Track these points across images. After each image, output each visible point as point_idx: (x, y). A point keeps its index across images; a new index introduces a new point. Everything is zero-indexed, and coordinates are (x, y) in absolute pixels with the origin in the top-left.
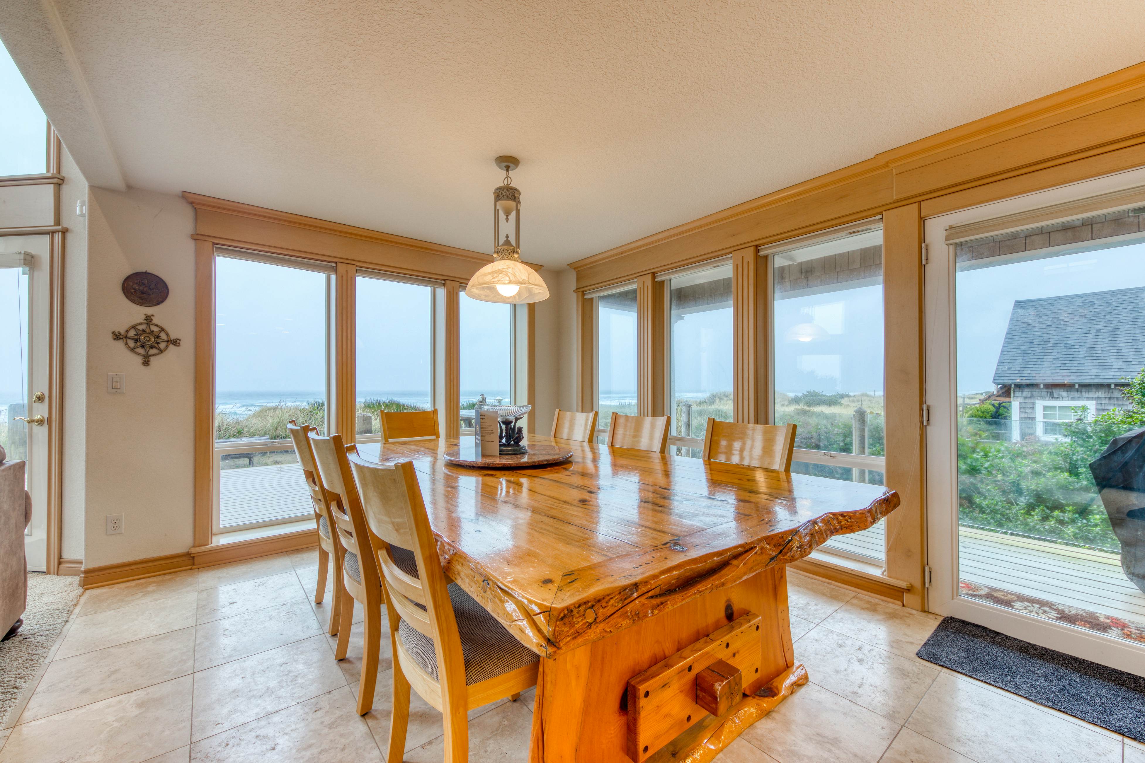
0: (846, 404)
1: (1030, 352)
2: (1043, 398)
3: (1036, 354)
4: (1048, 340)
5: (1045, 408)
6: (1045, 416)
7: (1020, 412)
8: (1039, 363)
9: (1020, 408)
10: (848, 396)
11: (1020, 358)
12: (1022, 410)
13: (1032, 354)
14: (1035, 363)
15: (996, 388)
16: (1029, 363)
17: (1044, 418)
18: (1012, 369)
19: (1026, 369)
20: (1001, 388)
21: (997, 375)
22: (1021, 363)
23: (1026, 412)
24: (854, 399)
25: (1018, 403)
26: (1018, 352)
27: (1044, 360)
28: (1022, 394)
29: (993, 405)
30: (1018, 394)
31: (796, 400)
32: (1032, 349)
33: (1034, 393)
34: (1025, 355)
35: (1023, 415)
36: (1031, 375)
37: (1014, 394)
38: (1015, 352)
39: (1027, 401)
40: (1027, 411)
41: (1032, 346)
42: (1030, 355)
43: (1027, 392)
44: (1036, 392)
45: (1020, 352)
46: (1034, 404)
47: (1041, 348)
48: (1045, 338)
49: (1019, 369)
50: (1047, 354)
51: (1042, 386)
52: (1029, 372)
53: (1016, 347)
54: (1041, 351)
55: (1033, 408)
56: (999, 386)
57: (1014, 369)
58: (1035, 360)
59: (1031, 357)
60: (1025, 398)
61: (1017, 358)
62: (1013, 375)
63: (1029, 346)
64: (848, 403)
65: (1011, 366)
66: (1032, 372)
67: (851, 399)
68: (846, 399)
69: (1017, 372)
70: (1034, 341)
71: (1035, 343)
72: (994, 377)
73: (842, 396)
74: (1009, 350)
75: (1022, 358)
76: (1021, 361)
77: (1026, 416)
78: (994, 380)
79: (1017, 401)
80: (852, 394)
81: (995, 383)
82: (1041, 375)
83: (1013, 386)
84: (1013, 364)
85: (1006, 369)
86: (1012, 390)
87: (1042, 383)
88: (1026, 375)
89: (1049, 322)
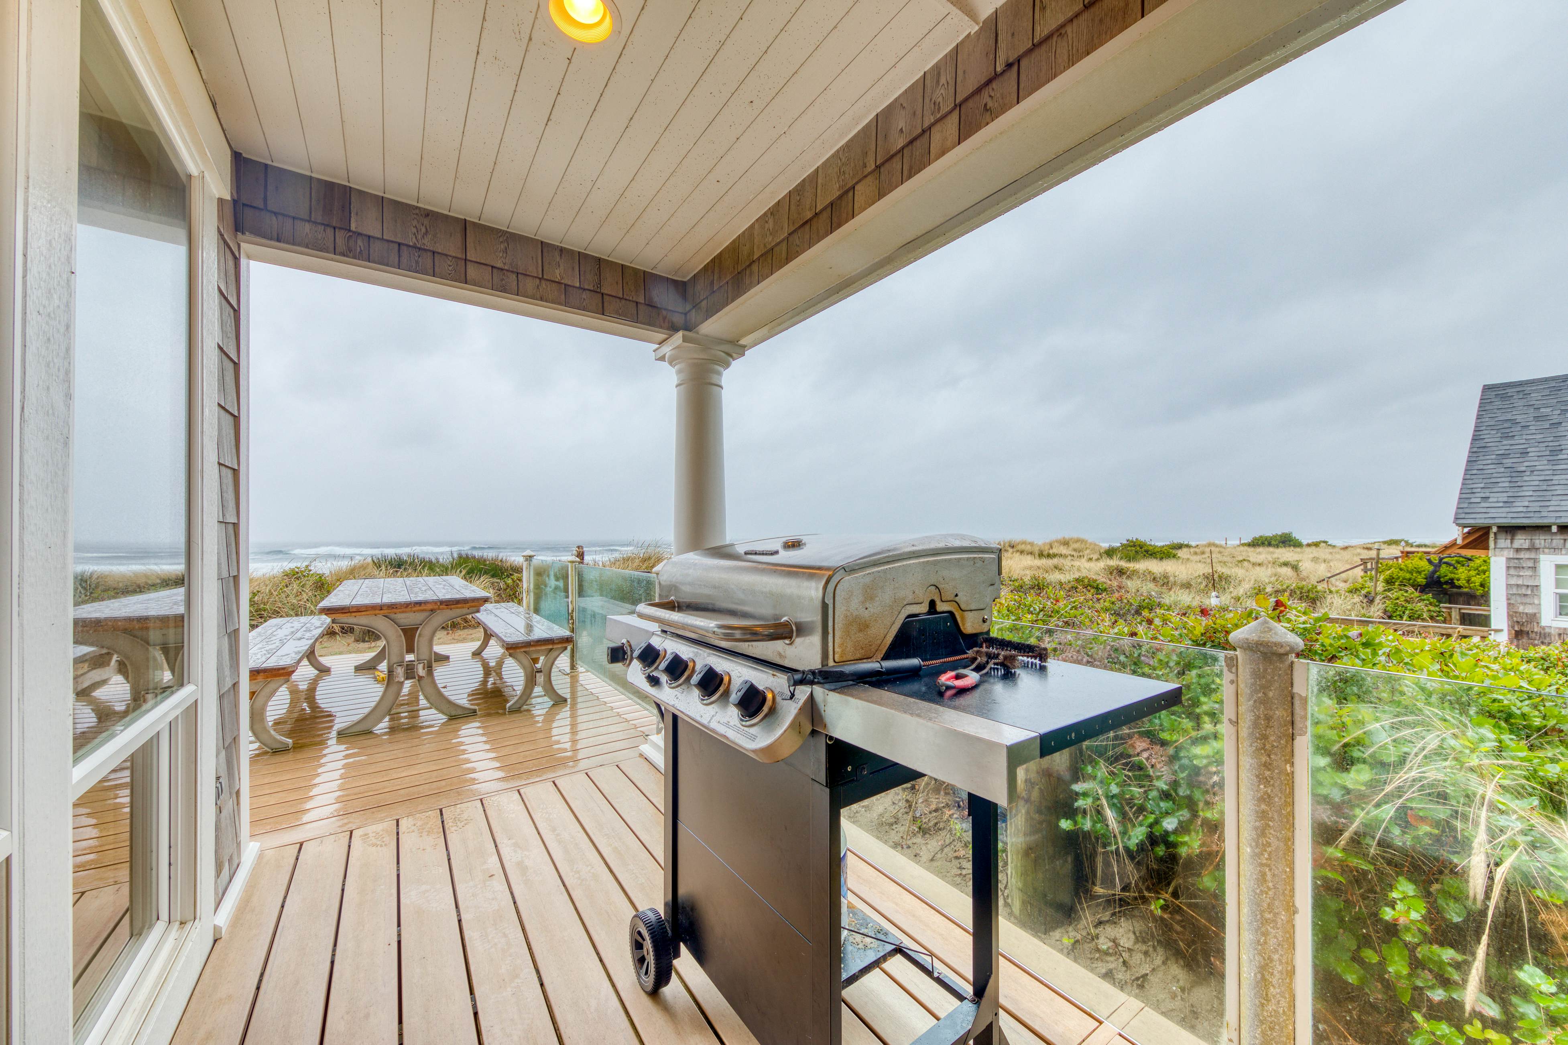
0: (1185, 557)
1: (1523, 469)
2: (1555, 550)
3: (1535, 473)
4: (1558, 448)
5: (1558, 567)
6: (1558, 583)
7: (1508, 575)
8: (1545, 488)
9: (1508, 568)
10: (1188, 546)
11: (1503, 479)
12: (1512, 572)
13: (1528, 473)
14: (1537, 488)
15: (1460, 533)
16: (1525, 488)
17: (1557, 588)
18: (1490, 500)
19: (1519, 499)
20: (1469, 533)
21: (1460, 511)
22: (1508, 489)
23: (1519, 576)
24: (1198, 551)
25: (1504, 559)
26: (1498, 470)
27: (1554, 482)
28: (1512, 543)
29: (1430, 561)
30: (1504, 542)
31: (1110, 553)
32: (1526, 464)
33: (1537, 542)
34: (1514, 474)
35: (1513, 581)
36: (1529, 509)
37: (1495, 543)
38: (1494, 471)
39: (1522, 555)
40: (1521, 574)
41: (1527, 459)
42: (1523, 474)
43: (1521, 540)
44: (1540, 540)
45: (1503, 470)
46: (1536, 561)
47: (1546, 462)
48: (1551, 444)
49: (1505, 499)
50: (1559, 472)
51: (1554, 529)
52: (1526, 504)
53: (1496, 462)
54: (1547, 467)
55: (1534, 568)
56: (1466, 530)
57: (1495, 500)
58: (1537, 483)
59: (1526, 478)
60: (1518, 550)
61: (1499, 480)
62: (1493, 510)
63: (1521, 460)
64: (1188, 556)
65: (1487, 495)
66: (1531, 504)
67: (1192, 550)
68: (1185, 550)
69: (1501, 505)
70: (1529, 450)
71: (1530, 454)
72: (1456, 514)
73: (1180, 546)
74: (1481, 467)
75: (1509, 479)
76: (1507, 484)
77: (1520, 582)
78: (1456, 519)
79: (1502, 556)
80: (1193, 544)
81: (1458, 525)
82: (1551, 509)
83: (1495, 529)
84: (1490, 490)
85: (1478, 500)
86: (1492, 535)
87: (1554, 524)
88: (1521, 509)
89: (1556, 417)
